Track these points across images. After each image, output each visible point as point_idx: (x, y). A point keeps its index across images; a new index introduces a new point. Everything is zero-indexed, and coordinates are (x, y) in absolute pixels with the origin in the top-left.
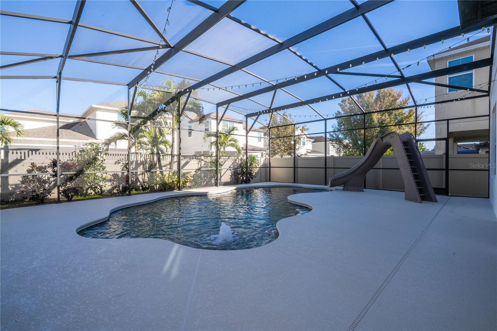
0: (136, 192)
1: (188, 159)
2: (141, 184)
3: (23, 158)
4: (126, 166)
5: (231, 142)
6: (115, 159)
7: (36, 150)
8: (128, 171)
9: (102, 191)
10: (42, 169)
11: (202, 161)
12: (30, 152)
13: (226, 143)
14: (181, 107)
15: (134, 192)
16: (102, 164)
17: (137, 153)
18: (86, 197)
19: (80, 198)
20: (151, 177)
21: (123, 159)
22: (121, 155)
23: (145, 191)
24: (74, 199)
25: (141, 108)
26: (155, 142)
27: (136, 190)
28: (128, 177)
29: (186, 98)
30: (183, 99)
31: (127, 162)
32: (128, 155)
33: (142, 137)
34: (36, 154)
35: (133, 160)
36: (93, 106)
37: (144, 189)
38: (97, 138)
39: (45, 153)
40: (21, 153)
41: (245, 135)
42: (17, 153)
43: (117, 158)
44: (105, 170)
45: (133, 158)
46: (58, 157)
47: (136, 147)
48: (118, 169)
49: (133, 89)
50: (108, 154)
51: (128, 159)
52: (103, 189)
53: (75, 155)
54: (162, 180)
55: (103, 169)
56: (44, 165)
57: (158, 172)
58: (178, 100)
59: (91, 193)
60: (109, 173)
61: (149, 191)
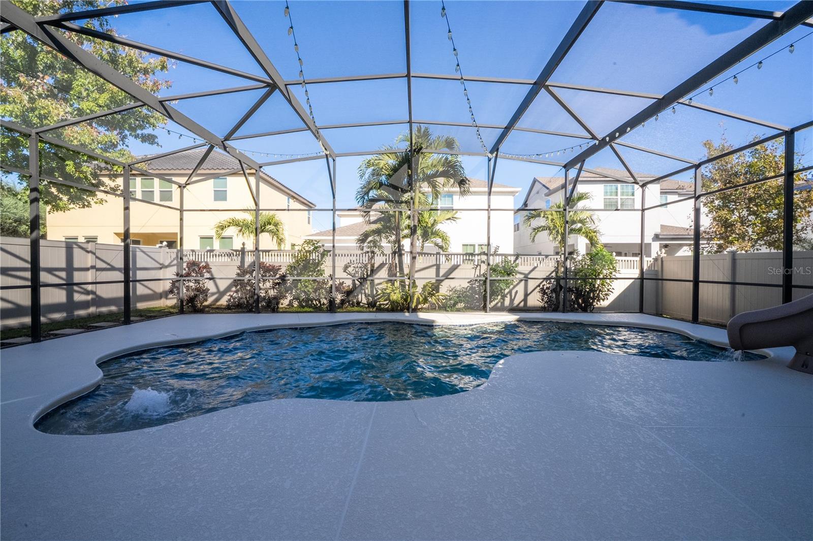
21: (354, 261)
22: (351, 255)
43: (348, 259)
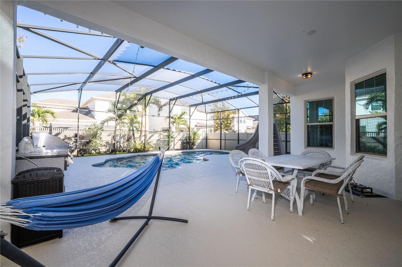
0: (119, 153)
1: (153, 133)
2: (122, 149)
3: (60, 132)
4: (114, 137)
5: (183, 122)
6: (107, 133)
7: (67, 128)
8: (115, 140)
9: (100, 152)
10: (69, 138)
11: (161, 135)
12: (64, 129)
13: (179, 123)
14: (147, 101)
15: (118, 153)
16: (100, 136)
17: (120, 130)
18: (91, 154)
19: (87, 155)
20: (128, 145)
21: (112, 133)
22: (111, 131)
23: (124, 153)
24: (84, 155)
25: (123, 103)
26: (132, 122)
27: (119, 152)
28: (114, 144)
29: (150, 96)
30: (148, 97)
31: (114, 135)
32: (115, 131)
33: (124, 119)
34: (67, 130)
35: (118, 134)
36: (93, 97)
37: (124, 151)
38: (95, 118)
39: (71, 130)
40: (59, 130)
41: (189, 118)
42: (58, 130)
43: (109, 133)
44: (102, 139)
45: (118, 133)
46: (78, 132)
47: (120, 126)
48: (109, 139)
49: (118, 94)
50: (104, 130)
51: (115, 133)
52: (100, 150)
53: (85, 131)
54: (135, 146)
55: (101, 139)
56: (70, 136)
57: (133, 141)
58: (145, 98)
59: (94, 153)
60: (104, 141)
61: (126, 153)
